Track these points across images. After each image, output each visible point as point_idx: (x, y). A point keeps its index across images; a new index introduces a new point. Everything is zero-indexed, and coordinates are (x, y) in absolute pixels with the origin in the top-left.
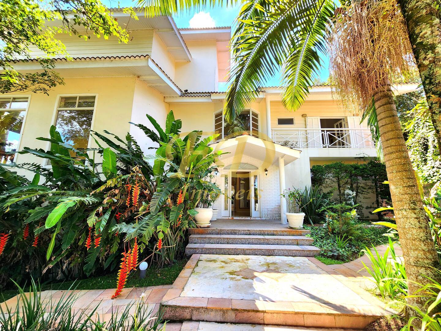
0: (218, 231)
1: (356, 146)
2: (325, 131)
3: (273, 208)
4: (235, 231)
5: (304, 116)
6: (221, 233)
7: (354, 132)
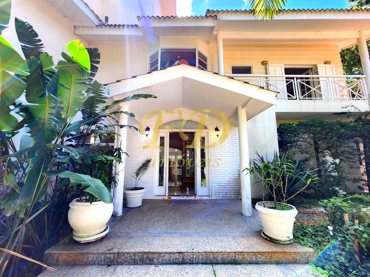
0: (112, 256)
1: (336, 98)
2: (295, 79)
3: (226, 182)
4: (150, 256)
5: (264, 63)
6: (119, 260)
7: (333, 80)
